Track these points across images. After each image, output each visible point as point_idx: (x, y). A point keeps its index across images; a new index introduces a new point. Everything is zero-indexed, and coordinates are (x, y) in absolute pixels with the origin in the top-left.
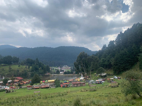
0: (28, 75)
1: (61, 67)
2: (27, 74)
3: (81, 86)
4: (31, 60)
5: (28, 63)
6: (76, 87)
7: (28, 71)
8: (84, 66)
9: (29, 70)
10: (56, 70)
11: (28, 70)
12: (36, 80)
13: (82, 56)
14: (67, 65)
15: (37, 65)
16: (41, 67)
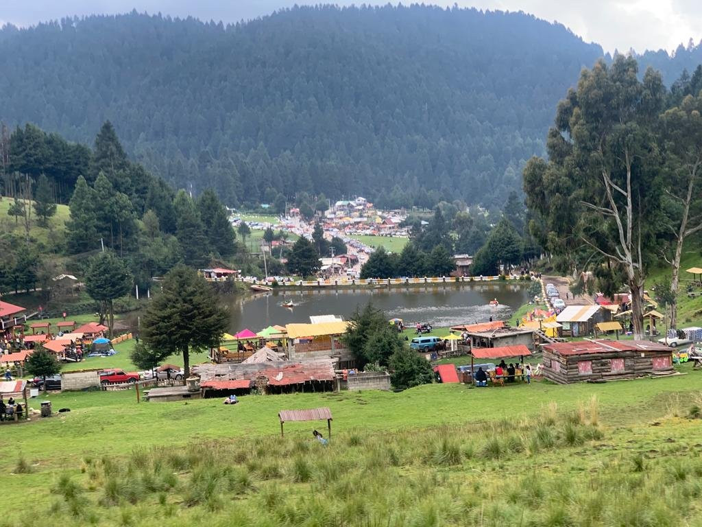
0: (46, 279)
1: (307, 216)
2: (39, 273)
3: (634, 373)
4: (50, 142)
5: (24, 169)
6: (593, 381)
7: (42, 247)
8: (619, 198)
9: (43, 240)
10: (269, 236)
11: (34, 232)
12: (187, 316)
13: (606, 98)
14: (370, 198)
15: (117, 186)
16: (150, 214)
